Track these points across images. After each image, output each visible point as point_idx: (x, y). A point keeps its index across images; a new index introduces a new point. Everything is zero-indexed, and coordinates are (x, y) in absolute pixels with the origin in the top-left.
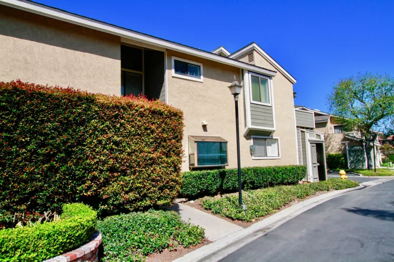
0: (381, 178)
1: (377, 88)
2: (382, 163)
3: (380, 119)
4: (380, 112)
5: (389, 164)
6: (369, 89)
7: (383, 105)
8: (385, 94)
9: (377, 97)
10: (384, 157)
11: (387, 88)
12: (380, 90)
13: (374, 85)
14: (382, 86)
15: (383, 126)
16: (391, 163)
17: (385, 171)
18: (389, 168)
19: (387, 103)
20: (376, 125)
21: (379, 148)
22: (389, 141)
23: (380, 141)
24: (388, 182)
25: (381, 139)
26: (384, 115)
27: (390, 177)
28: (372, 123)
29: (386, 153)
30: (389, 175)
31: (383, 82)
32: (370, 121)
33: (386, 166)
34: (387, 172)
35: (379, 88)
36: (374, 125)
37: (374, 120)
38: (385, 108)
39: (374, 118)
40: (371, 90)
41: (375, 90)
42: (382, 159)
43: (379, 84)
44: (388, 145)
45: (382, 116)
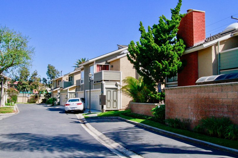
0: (3, 115)
1: (12, 41)
2: (7, 103)
3: (10, 67)
4: (11, 61)
5: (12, 104)
6: (5, 41)
7: (14, 56)
8: (17, 47)
9: (11, 48)
10: (9, 98)
11: (18, 43)
12: (13, 43)
13: (9, 38)
14: (15, 41)
15: (11, 73)
16: (13, 102)
17: (7, 109)
18: (11, 107)
19: (16, 55)
20: (6, 71)
21: (6, 90)
22: (15, 85)
23: (8, 85)
24: (7, 118)
25: (10, 84)
26: (13, 65)
27: (9, 114)
28: (3, 69)
29: (11, 94)
30: (9, 112)
31: (16, 38)
32: (2, 67)
33: (9, 105)
34: (9, 110)
35: (13, 42)
36: (4, 71)
37: (5, 67)
38: (14, 59)
39: (5, 65)
40: (7, 42)
41: (10, 43)
42: (8, 99)
43: (13, 39)
44: (13, 88)
45: (12, 65)
